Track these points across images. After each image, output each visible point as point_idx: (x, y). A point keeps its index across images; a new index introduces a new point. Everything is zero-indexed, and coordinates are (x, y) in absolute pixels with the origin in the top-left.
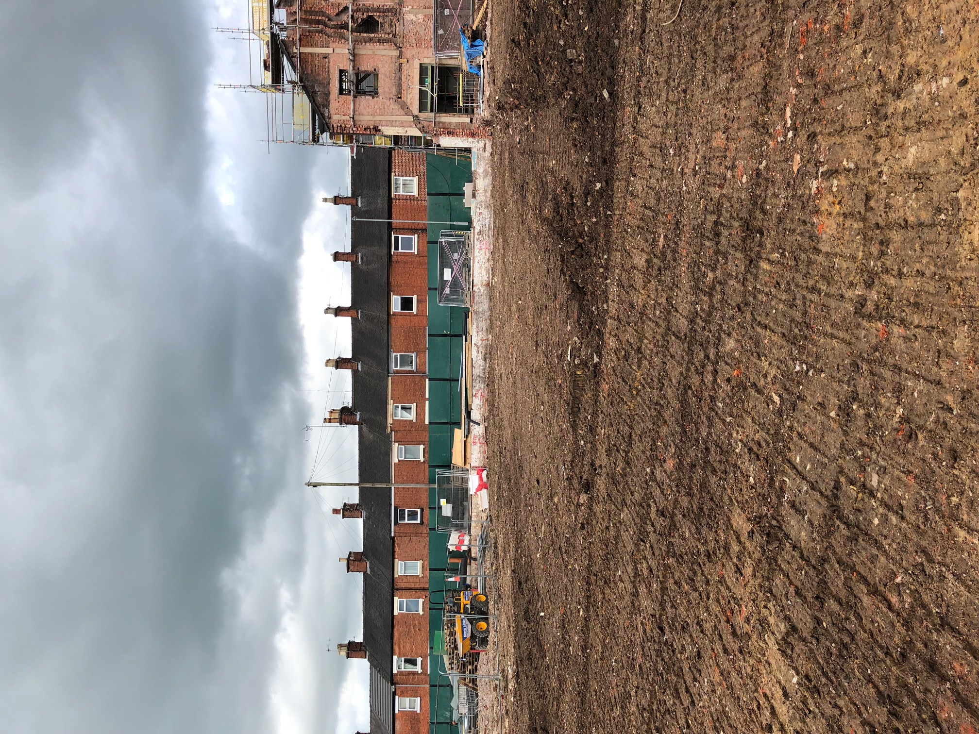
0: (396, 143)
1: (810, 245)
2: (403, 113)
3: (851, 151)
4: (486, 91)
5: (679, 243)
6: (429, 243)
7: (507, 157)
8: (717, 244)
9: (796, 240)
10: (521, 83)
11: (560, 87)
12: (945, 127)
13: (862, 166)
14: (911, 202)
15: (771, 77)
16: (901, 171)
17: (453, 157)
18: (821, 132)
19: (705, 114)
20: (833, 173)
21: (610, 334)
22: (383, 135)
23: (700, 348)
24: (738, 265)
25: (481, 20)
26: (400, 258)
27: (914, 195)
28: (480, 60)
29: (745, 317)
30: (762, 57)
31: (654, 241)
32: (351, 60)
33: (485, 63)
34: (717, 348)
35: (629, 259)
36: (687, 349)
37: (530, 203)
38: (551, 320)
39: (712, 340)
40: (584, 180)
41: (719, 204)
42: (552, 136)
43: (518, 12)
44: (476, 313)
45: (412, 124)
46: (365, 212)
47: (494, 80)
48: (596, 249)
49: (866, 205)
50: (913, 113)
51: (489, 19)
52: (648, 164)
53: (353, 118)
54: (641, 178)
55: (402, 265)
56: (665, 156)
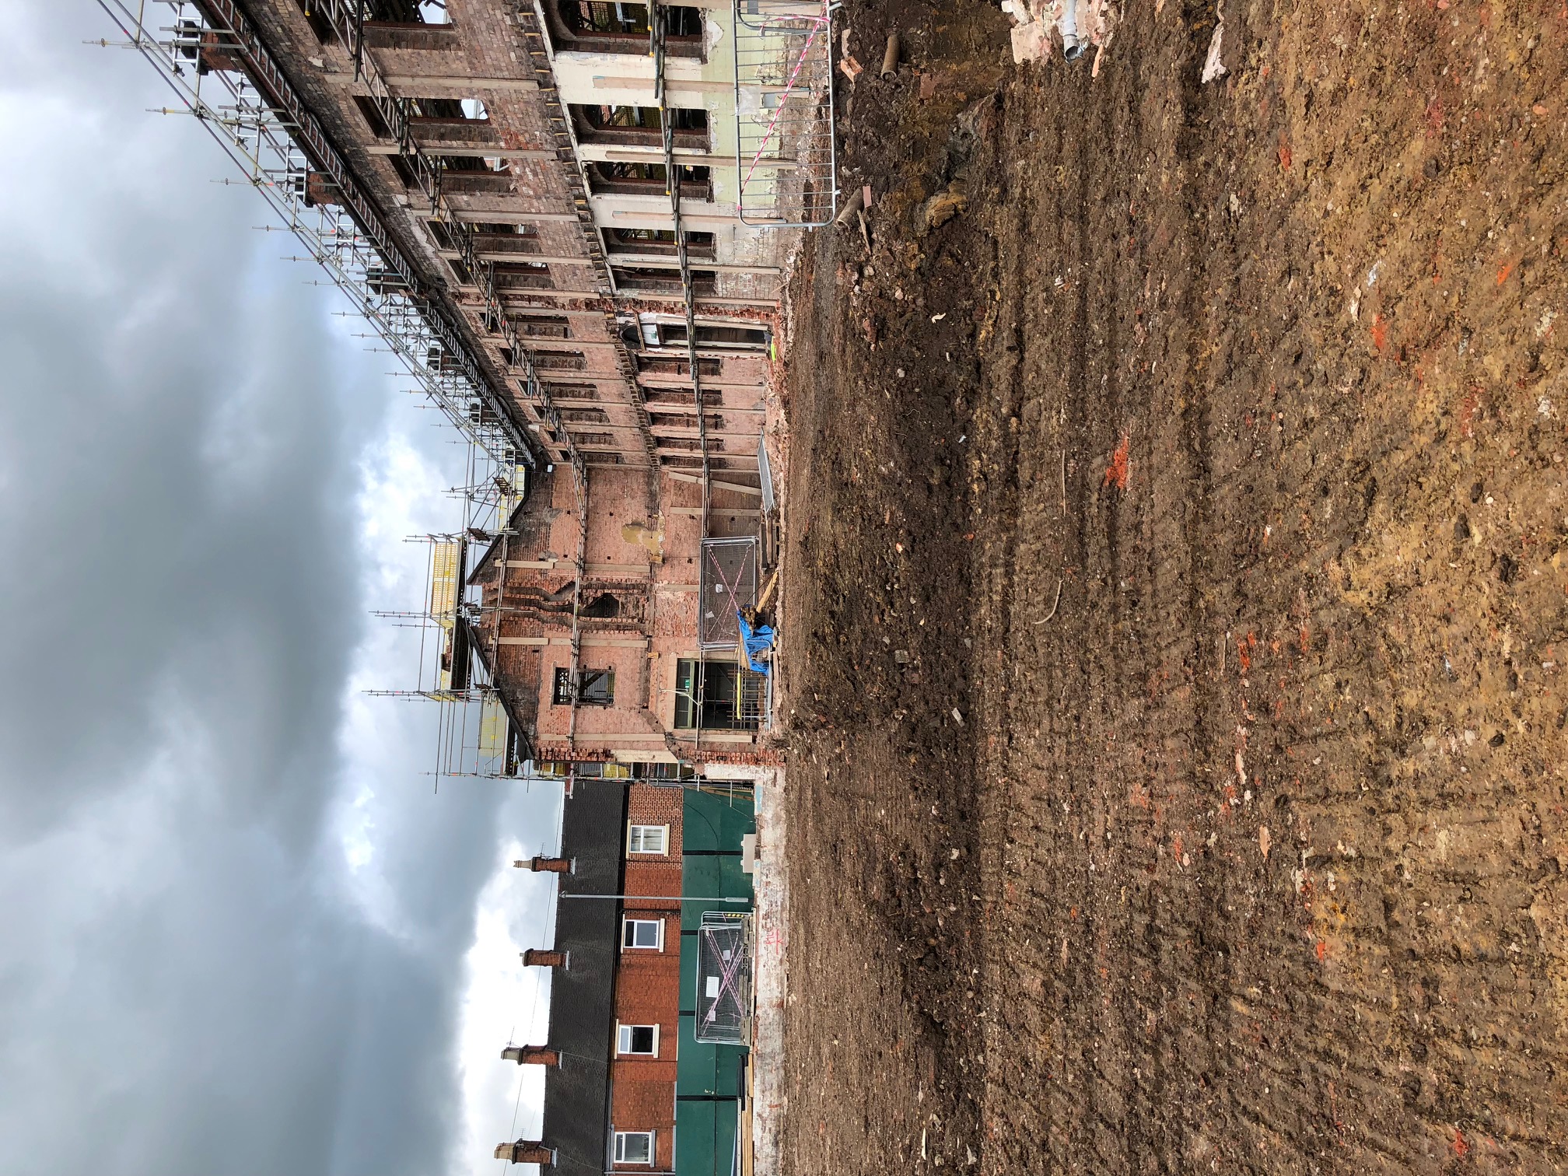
0: (637, 775)
1: (1308, 977)
2: (649, 729)
3: (1347, 830)
4: (776, 698)
5: (1094, 956)
6: (684, 933)
7: (809, 797)
8: (1156, 964)
9: (1284, 967)
10: (829, 693)
11: (887, 703)
12: (1484, 804)
13: (1369, 854)
14: (1458, 919)
15: (1206, 709)
16: (1431, 868)
17: (726, 794)
18: (1294, 795)
19: (1112, 754)
20: (1323, 861)
21: (993, 1111)
22: (617, 763)
23: (1148, 1149)
24: (1195, 1002)
25: (769, 600)
26: (634, 960)
27: (1461, 910)
28: (767, 654)
29: (1218, 1097)
30: (1187, 678)
31: (1052, 949)
32: (575, 655)
33: (775, 659)
34: (1179, 1151)
35: (1013, 980)
36: (1126, 1150)
37: (848, 873)
38: (890, 1080)
39: (1169, 1135)
40: (932, 843)
41: (1151, 898)
42: (879, 773)
43: (821, 596)
44: (761, 1056)
45: (663, 745)
46: (582, 883)
47: (788, 686)
48: (959, 957)
49: (1386, 918)
50: (1432, 780)
51: (780, 599)
52: (1031, 824)
53: (572, 738)
54: (1021, 846)
55: (637, 971)
56: (1056, 815)
